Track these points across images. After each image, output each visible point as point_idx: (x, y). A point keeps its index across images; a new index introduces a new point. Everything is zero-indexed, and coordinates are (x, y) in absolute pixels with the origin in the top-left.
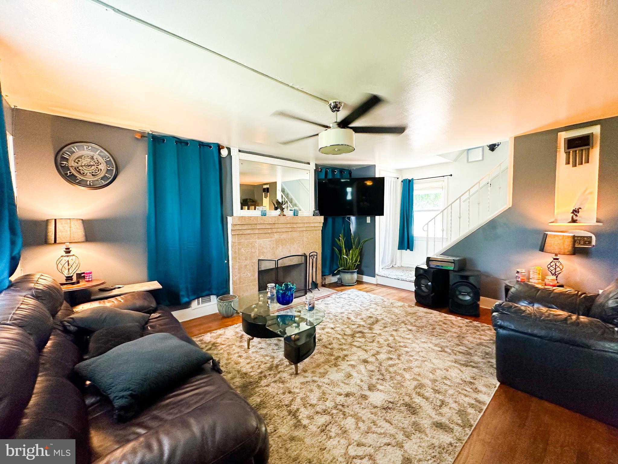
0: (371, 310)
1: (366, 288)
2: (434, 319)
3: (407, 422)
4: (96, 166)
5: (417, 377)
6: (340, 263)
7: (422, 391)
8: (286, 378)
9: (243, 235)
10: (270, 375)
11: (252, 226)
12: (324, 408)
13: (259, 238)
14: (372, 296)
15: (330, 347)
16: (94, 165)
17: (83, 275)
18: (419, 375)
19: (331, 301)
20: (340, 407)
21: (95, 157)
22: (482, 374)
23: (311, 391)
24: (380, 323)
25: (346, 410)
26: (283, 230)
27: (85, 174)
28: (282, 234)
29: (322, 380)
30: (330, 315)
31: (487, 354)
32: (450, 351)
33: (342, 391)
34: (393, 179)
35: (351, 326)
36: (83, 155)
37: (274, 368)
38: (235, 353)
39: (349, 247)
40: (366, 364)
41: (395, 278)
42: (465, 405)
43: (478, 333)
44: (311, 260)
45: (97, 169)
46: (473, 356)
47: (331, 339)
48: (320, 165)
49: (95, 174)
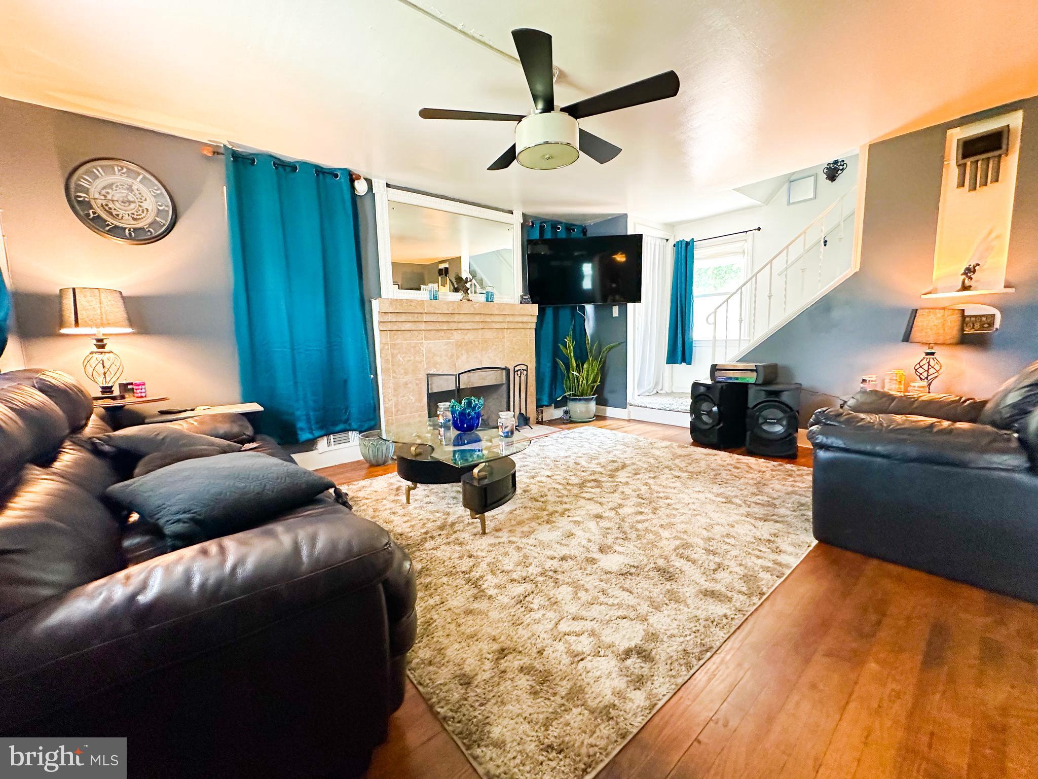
0: (615, 452)
1: (610, 425)
2: (720, 462)
3: (657, 591)
4: (138, 204)
5: (682, 535)
6: (566, 384)
7: (687, 553)
8: (466, 539)
9: (399, 332)
10: (440, 535)
11: (414, 317)
12: (524, 574)
13: (426, 338)
14: (619, 435)
15: (542, 499)
16: (134, 202)
17: (130, 387)
18: (685, 532)
19: (551, 443)
20: (551, 573)
21: (134, 187)
22: (790, 530)
23: (506, 554)
24: (629, 469)
25: (560, 577)
26: (468, 326)
27: (120, 216)
28: (466, 334)
29: (524, 540)
30: (547, 459)
31: (802, 505)
32: (740, 502)
33: (556, 555)
34: (658, 241)
35: (579, 473)
36: (115, 183)
37: (448, 527)
38: (386, 509)
39: (582, 357)
40: (598, 520)
41: (659, 407)
42: (756, 569)
43: (792, 479)
44: (517, 378)
45: (140, 209)
46: (778, 508)
47: (546, 490)
48: (531, 217)
49: (138, 217)
